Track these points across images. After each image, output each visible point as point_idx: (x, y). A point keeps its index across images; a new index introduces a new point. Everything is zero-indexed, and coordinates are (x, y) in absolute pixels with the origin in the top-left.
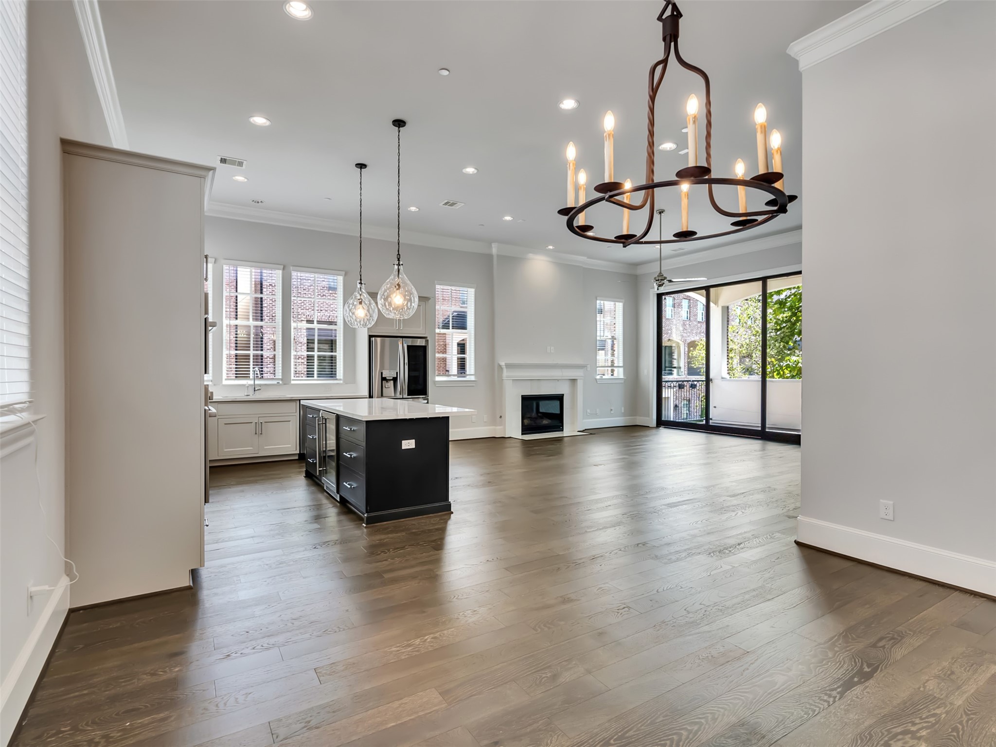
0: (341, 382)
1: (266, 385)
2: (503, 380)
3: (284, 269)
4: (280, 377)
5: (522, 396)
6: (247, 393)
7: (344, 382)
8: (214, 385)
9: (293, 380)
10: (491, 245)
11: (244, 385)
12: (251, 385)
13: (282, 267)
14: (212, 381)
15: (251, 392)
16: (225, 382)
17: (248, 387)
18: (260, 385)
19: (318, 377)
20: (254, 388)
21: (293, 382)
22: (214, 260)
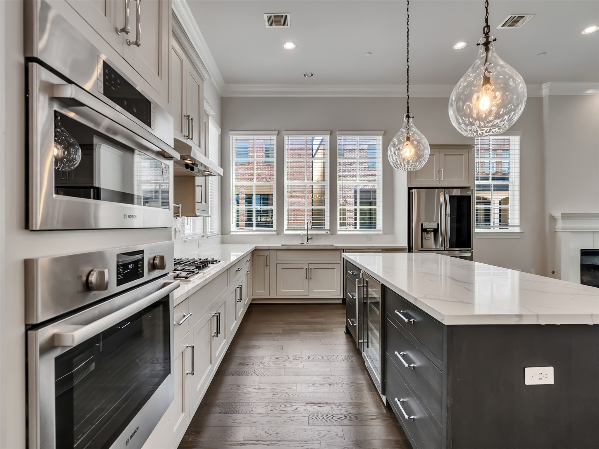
0: (381, 233)
1: (316, 234)
2: (556, 231)
3: (331, 134)
4: (329, 228)
5: (581, 250)
6: (302, 241)
7: (383, 233)
8: (278, 234)
9: (339, 231)
10: (542, 86)
11: (299, 235)
12: (304, 235)
13: (329, 132)
14: (276, 231)
15: (305, 241)
16: (286, 232)
17: (302, 236)
18: (312, 235)
19: (360, 228)
20: (307, 237)
21: (339, 233)
22: (277, 132)
